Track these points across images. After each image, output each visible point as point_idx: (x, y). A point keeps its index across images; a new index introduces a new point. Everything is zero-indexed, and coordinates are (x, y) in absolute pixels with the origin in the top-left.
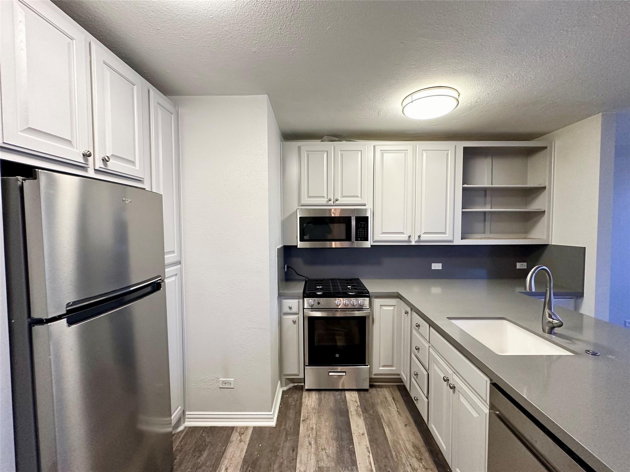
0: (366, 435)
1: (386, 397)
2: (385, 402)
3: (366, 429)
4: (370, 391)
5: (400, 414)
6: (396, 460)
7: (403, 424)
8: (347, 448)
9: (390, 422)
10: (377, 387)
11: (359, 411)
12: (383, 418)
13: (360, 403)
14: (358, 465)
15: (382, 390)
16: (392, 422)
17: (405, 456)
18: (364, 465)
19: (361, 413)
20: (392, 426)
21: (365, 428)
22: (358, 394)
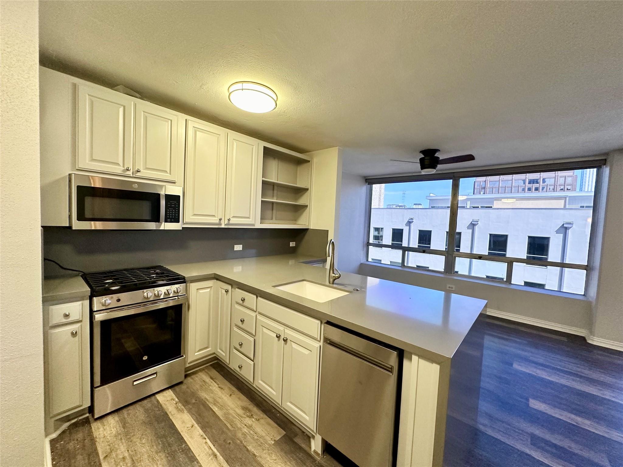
0: (196, 425)
1: (203, 380)
2: (205, 385)
3: (194, 420)
4: (185, 381)
5: (222, 389)
6: (232, 429)
7: (228, 396)
8: (179, 450)
9: (215, 400)
10: (191, 375)
11: (179, 407)
12: (208, 400)
13: (178, 399)
14: (197, 458)
15: (197, 375)
16: (218, 399)
17: (238, 421)
18: (204, 454)
19: (183, 407)
20: (218, 402)
21: (192, 419)
22: (172, 390)
